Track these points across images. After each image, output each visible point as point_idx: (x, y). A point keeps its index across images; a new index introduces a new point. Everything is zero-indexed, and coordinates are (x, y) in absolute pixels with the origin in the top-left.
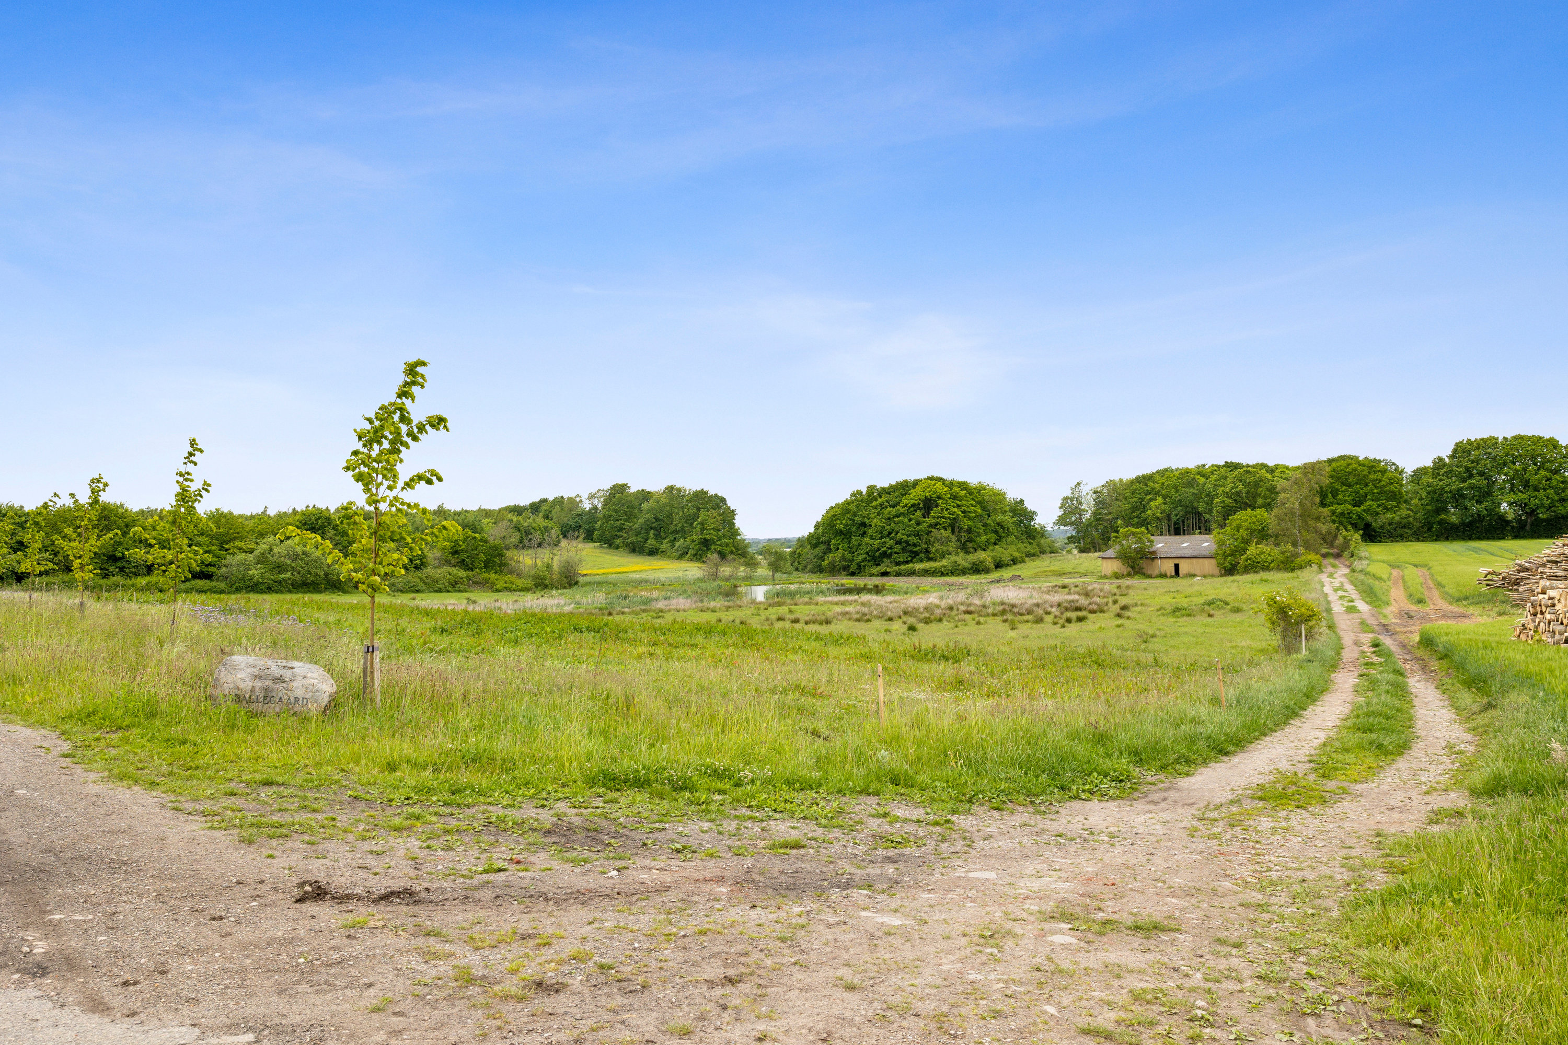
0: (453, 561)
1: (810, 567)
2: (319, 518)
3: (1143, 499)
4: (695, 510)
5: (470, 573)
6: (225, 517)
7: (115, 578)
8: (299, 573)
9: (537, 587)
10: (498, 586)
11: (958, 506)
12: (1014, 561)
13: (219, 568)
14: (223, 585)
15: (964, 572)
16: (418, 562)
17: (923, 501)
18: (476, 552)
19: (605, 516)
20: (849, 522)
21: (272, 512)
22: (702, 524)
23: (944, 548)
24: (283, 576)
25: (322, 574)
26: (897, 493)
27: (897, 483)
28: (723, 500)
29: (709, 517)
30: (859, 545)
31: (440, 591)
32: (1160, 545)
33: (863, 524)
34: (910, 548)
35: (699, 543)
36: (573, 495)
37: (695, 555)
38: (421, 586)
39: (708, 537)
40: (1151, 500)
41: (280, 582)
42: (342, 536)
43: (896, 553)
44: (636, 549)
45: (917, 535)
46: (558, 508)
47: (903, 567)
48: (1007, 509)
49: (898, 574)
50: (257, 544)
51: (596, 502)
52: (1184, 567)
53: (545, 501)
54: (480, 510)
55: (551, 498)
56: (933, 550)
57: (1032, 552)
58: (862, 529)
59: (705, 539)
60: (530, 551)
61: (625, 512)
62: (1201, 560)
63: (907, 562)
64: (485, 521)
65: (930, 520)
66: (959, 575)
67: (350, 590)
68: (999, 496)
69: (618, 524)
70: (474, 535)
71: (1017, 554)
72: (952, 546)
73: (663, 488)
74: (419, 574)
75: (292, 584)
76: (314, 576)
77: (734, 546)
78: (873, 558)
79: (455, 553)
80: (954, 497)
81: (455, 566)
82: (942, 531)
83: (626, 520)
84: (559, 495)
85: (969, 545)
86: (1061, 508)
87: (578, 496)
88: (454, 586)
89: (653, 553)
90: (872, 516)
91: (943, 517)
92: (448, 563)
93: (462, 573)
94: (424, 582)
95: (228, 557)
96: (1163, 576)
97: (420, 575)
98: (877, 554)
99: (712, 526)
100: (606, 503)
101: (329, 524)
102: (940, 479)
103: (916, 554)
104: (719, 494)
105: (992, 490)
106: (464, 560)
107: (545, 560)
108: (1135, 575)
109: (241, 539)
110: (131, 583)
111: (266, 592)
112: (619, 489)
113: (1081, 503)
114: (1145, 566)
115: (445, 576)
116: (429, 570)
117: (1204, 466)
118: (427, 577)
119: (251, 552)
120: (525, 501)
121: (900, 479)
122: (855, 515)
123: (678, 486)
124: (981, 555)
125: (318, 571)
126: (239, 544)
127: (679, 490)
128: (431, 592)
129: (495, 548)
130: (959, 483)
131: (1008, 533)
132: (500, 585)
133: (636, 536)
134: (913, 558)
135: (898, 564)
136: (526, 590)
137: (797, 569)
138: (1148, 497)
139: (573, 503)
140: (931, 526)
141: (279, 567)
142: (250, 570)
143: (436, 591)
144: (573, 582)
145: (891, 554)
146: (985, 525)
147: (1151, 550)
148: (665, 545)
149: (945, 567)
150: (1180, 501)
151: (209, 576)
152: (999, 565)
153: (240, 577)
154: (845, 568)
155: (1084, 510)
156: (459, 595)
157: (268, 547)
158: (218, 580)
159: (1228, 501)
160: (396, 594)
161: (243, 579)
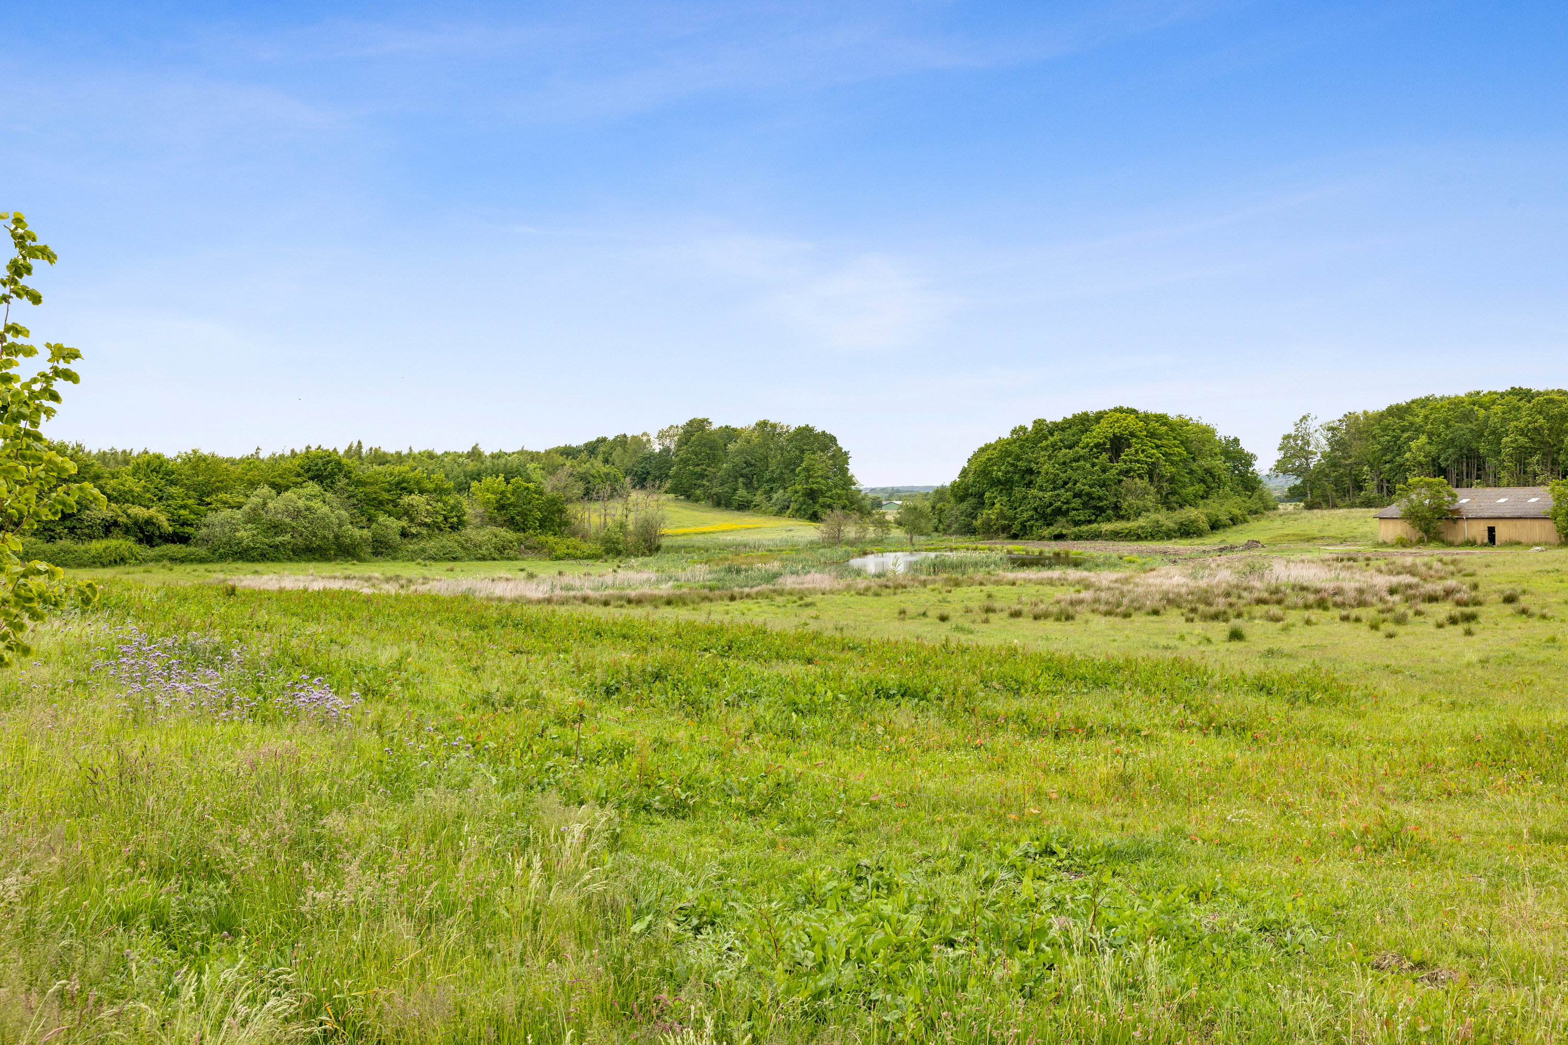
0: (499, 519)
1: (955, 526)
2: (328, 462)
3: (1398, 438)
4: (797, 453)
5: (521, 535)
6: (205, 460)
7: (62, 542)
8: (301, 535)
9: (608, 553)
10: (558, 553)
11: (1157, 447)
12: (1234, 521)
13: (198, 528)
14: (202, 551)
15: (1168, 535)
16: (455, 519)
17: (1111, 440)
18: (530, 507)
19: (681, 460)
20: (1011, 469)
21: (264, 455)
22: (807, 470)
23: (1140, 503)
24: (280, 539)
25: (331, 537)
26: (1075, 429)
27: (1074, 416)
28: (833, 439)
29: (819, 461)
30: (1024, 498)
31: (483, 558)
32: (1464, 501)
33: (1030, 471)
34: (1093, 503)
35: (803, 495)
36: (638, 433)
37: (798, 510)
38: (460, 552)
39: (815, 486)
40: (1410, 439)
41: (277, 547)
42: (356, 486)
43: (1074, 509)
44: (722, 502)
45: (1103, 485)
46: (619, 450)
47: (1084, 528)
48: (1218, 450)
49: (1078, 537)
50: (247, 496)
51: (667, 442)
52: (1503, 531)
53: (604, 440)
54: (522, 453)
55: (611, 437)
56: (1125, 505)
57: (1254, 507)
58: (1028, 477)
59: (811, 489)
60: (597, 505)
61: (707, 454)
62: (1529, 522)
63: (1090, 522)
64: (531, 466)
65: (1120, 466)
66: (1162, 539)
67: (367, 557)
68: (1207, 433)
69: (698, 469)
70: (526, 484)
71: (1236, 512)
72: (1150, 500)
73: (753, 425)
74: (455, 536)
75: (293, 550)
76: (321, 539)
77: (848, 499)
78: (1044, 516)
79: (501, 507)
80: (1152, 435)
81: (502, 526)
82: (1137, 480)
83: (709, 466)
84: (620, 432)
85: (1173, 499)
86: (1280, 449)
87: (644, 434)
88: (501, 553)
89: (743, 507)
90: (1041, 460)
91: (1138, 461)
92: (493, 521)
93: (508, 534)
94: (463, 547)
95: (209, 513)
96: (1472, 543)
97: (457, 537)
98: (1049, 510)
99: (820, 473)
100: (680, 444)
101: (340, 470)
102: (1133, 411)
103: (1102, 510)
104: (828, 432)
105: (1197, 425)
106: (513, 518)
107: (617, 518)
108: (1429, 541)
109: (226, 489)
110: (83, 548)
111: (258, 561)
112: (697, 427)
113: (1308, 443)
114: (1443, 529)
115: (490, 540)
116: (469, 530)
117: (1478, 393)
118: (466, 541)
119: (239, 508)
120: (578, 441)
121: (1078, 411)
122: (1018, 458)
123: (772, 420)
124: (1190, 513)
125: (326, 533)
126: (222, 496)
127: (774, 426)
128: (472, 560)
129: (553, 502)
130: (1156, 416)
131: (1220, 483)
132: (561, 550)
133: (722, 484)
134: (1097, 516)
135: (1077, 523)
136: (595, 557)
137: (936, 530)
138: (1406, 435)
139: (639, 443)
140: (1121, 473)
141: (275, 527)
142: (238, 530)
143: (479, 559)
144: (653, 547)
145: (1068, 511)
146: (1191, 472)
147: (1452, 507)
148: (759, 497)
149: (1142, 528)
150: (1452, 440)
151: (184, 539)
152: (1215, 526)
153: (224, 540)
154: (1005, 529)
155: (1311, 453)
156: (510, 564)
157: (261, 500)
158: (196, 545)
159: (1522, 440)
160: (427, 562)
161: (228, 543)
